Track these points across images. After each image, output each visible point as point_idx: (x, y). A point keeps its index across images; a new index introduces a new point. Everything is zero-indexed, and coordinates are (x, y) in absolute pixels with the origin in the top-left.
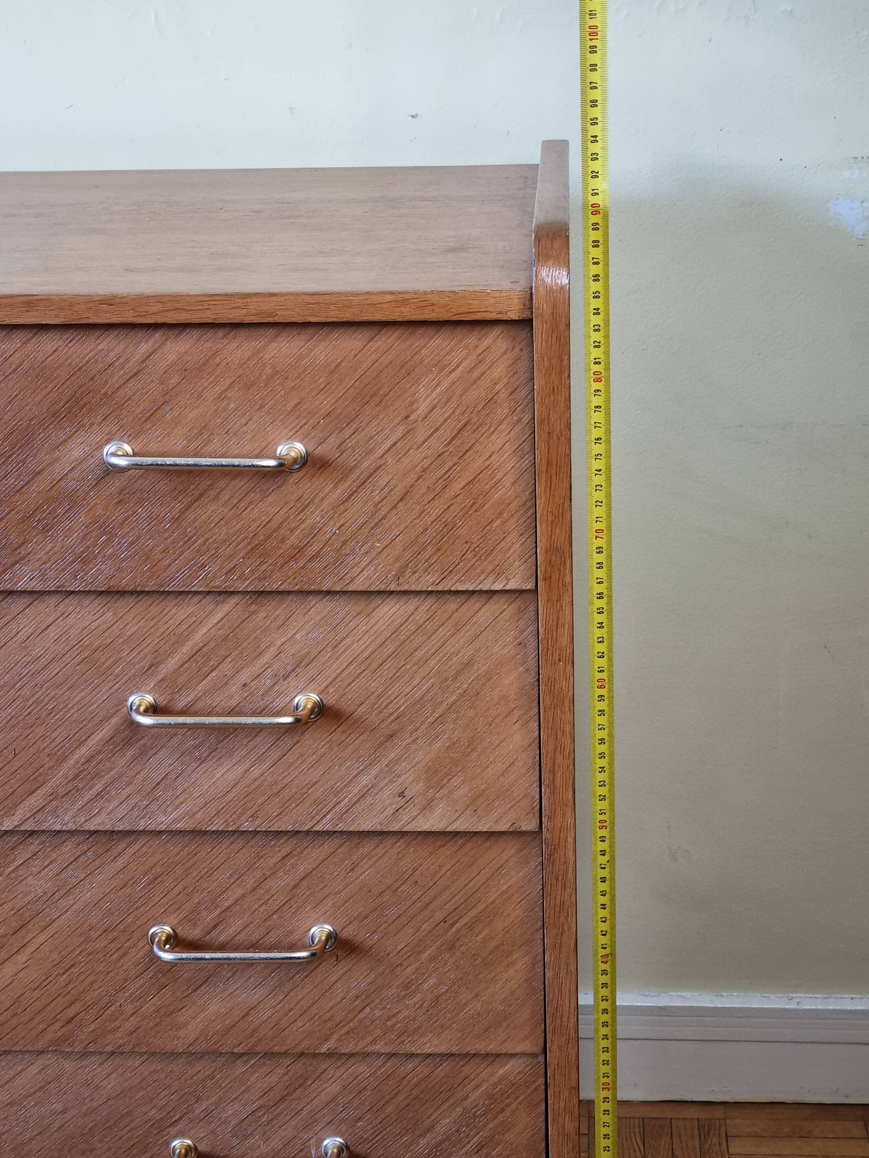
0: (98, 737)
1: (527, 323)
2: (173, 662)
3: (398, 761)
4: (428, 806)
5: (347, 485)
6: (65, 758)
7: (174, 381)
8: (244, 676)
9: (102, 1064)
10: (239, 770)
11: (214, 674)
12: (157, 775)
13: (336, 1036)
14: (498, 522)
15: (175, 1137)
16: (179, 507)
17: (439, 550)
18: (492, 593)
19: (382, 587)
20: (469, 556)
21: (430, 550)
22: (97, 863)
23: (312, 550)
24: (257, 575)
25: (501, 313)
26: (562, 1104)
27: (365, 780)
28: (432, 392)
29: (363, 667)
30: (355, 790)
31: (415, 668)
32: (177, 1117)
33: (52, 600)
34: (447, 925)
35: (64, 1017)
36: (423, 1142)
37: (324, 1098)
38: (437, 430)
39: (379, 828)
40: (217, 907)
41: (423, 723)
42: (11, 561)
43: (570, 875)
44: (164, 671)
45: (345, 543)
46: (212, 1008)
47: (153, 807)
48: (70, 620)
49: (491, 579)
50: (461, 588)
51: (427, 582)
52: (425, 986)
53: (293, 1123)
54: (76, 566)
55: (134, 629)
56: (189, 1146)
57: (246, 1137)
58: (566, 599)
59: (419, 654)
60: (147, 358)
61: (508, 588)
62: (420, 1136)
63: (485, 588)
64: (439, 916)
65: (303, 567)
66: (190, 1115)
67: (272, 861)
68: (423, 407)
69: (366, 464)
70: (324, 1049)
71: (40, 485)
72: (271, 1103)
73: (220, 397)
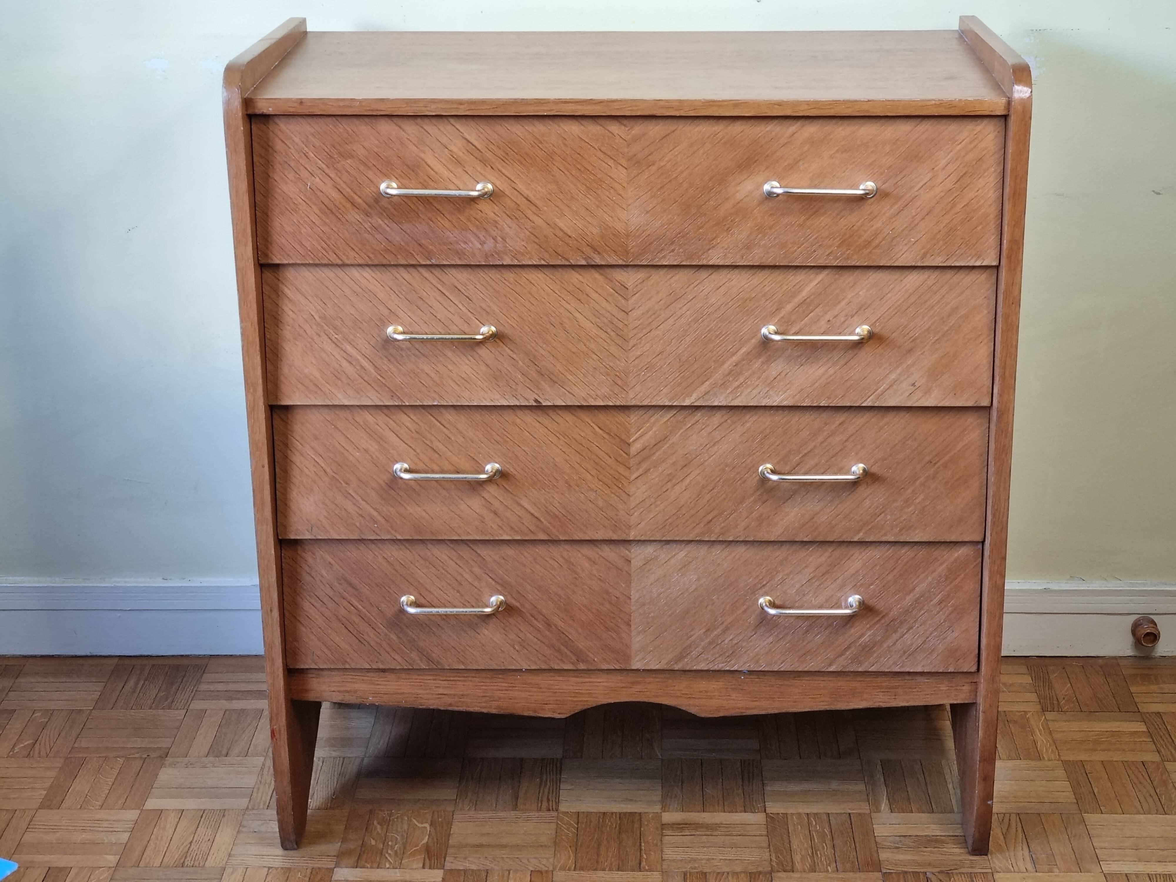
0: (744, 350)
1: (1005, 117)
2: (789, 307)
3: (913, 365)
4: (928, 391)
5: (896, 206)
6: (723, 363)
7: (806, 148)
8: (829, 316)
9: (723, 550)
10: (822, 370)
11: (812, 314)
12: (774, 373)
13: (863, 531)
14: (980, 227)
15: (762, 596)
16: (803, 218)
17: (946, 243)
18: (974, 267)
19: (913, 264)
20: (963, 246)
21: (941, 243)
22: (733, 426)
23: (877, 242)
24: (845, 256)
25: (992, 111)
26: (996, 568)
27: (893, 376)
28: (948, 154)
29: (896, 311)
30: (888, 382)
31: (926, 311)
32: (765, 583)
33: (725, 272)
34: (932, 464)
35: (706, 520)
36: (908, 598)
37: (852, 570)
38: (949, 176)
39: (899, 405)
40: (800, 453)
41: (928, 343)
42: (708, 247)
43: (1010, 429)
44: (783, 313)
45: (894, 238)
46: (792, 514)
47: (771, 393)
48: (733, 283)
49: (974, 259)
50: (957, 264)
51: (938, 261)
52: (917, 501)
53: (832, 586)
54: (743, 251)
55: (768, 289)
56: (770, 601)
57: (804, 595)
58: (1019, 269)
59: (928, 303)
60: (793, 135)
61: (983, 264)
62: (906, 594)
63: (971, 265)
64: (928, 458)
65: (870, 252)
66: (772, 582)
67: (833, 427)
68: (943, 163)
69: (909, 195)
70: (856, 539)
71: (728, 205)
72: (821, 574)
73: (831, 157)
